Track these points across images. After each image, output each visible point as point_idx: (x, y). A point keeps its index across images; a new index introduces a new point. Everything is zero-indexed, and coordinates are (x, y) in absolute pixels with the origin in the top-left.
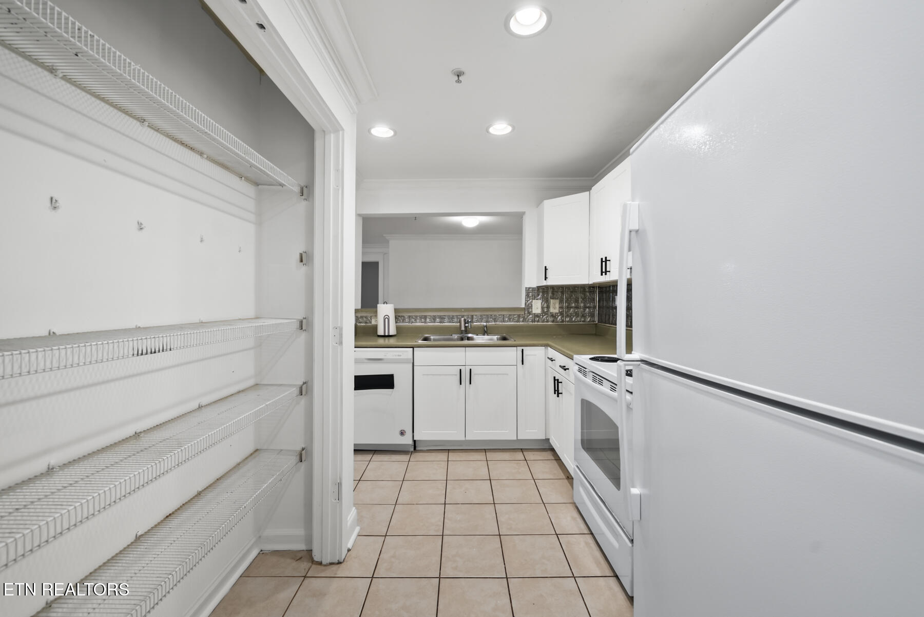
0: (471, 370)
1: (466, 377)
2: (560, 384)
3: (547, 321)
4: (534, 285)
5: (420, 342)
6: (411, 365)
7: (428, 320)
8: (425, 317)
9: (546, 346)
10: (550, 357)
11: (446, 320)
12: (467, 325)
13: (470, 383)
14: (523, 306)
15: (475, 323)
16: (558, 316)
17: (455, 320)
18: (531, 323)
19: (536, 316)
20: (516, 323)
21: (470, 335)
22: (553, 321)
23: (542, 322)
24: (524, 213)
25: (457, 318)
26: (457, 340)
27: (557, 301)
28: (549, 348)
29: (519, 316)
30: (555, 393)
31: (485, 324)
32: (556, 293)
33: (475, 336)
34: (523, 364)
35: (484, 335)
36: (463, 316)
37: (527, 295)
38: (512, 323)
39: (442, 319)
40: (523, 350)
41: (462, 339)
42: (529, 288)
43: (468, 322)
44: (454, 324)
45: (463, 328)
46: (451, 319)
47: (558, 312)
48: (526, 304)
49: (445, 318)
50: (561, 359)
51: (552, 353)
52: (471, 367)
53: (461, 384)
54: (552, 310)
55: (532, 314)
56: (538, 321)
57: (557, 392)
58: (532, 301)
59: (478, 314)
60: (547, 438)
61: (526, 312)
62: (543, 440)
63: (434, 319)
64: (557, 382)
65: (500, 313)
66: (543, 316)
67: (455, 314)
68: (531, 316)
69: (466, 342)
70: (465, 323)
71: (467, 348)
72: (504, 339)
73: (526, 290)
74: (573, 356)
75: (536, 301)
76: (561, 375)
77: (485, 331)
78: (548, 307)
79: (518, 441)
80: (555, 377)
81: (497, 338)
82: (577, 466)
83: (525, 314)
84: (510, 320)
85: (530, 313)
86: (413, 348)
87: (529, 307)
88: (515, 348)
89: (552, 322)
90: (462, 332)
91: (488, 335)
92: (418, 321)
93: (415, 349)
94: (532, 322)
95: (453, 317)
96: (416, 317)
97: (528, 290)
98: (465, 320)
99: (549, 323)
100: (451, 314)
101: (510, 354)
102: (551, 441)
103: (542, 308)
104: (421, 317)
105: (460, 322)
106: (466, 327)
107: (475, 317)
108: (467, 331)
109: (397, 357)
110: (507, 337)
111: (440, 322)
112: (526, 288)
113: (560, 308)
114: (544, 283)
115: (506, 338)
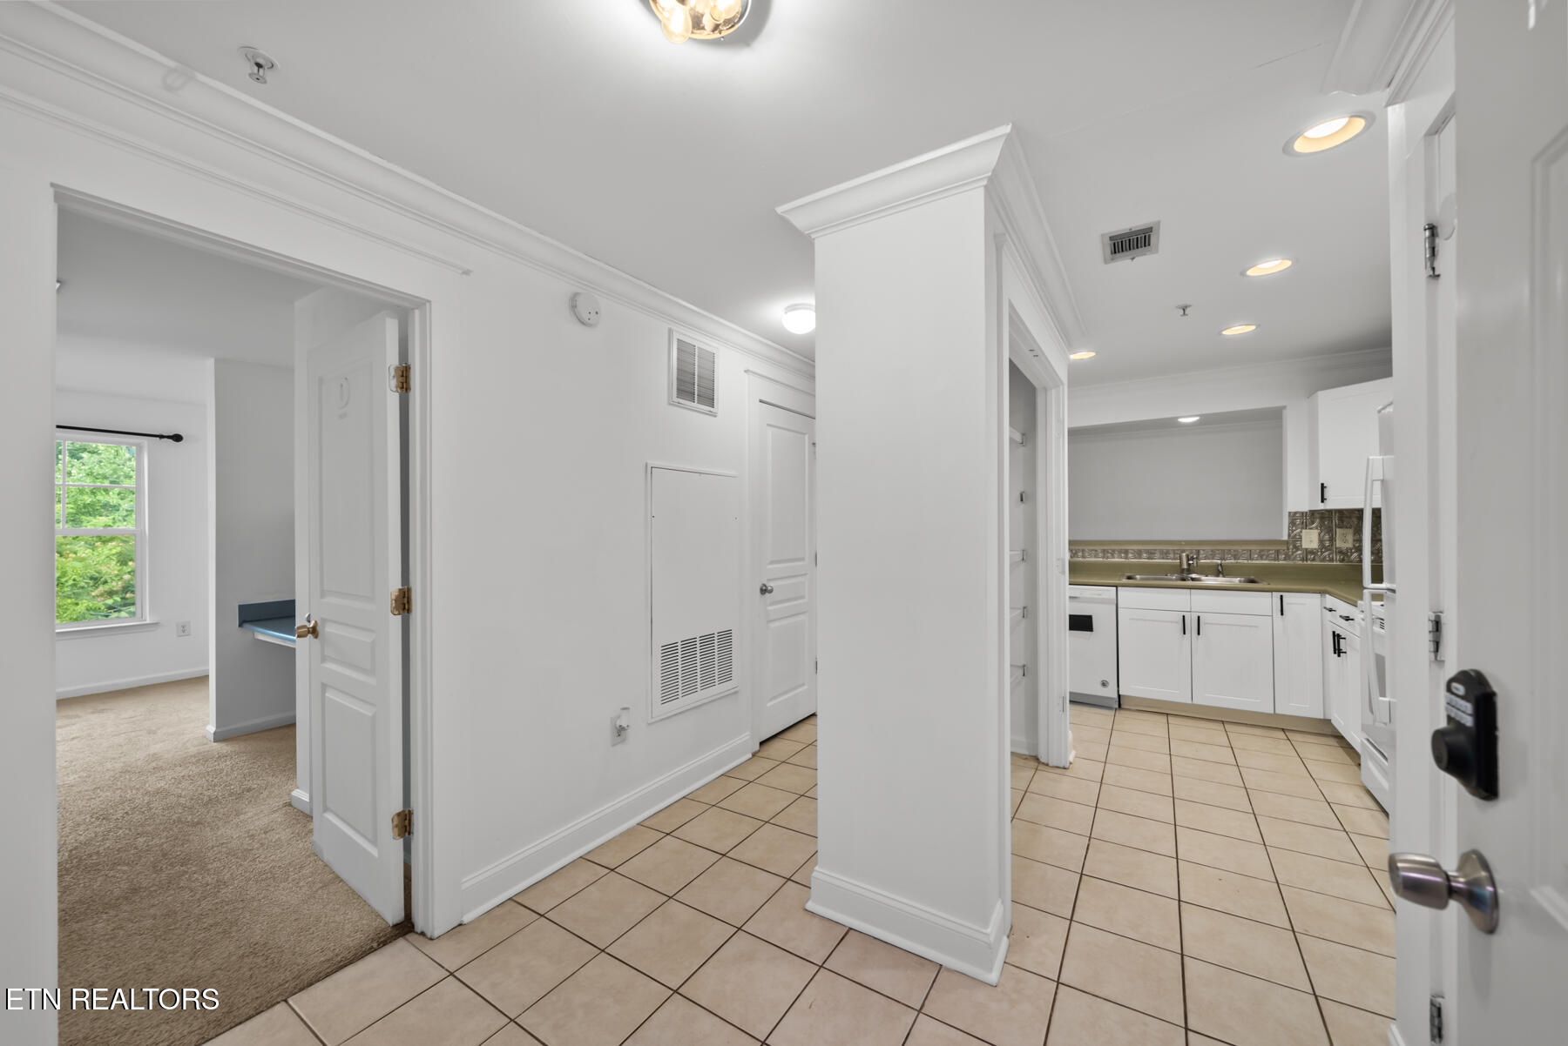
0: (1199, 617)
1: (1192, 625)
2: (1341, 640)
3: (1332, 560)
4: (1305, 507)
5: (1125, 581)
6: (1115, 607)
7: (1130, 555)
8: (1126, 552)
9: (1323, 593)
10: (1328, 607)
11: (1157, 555)
12: (1191, 562)
13: (1199, 634)
14: (1285, 538)
15: (1202, 561)
16: (1352, 553)
17: (1172, 556)
18: (1300, 562)
19: (1308, 552)
20: (1273, 562)
21: (1194, 576)
22: (1343, 560)
23: (1321, 561)
24: (1284, 407)
25: (1174, 554)
26: (1176, 580)
27: (1351, 531)
28: (1327, 596)
29: (1278, 552)
30: (1335, 653)
31: (1219, 561)
32: (1345, 519)
33: (1203, 578)
34: (1282, 614)
35: (1218, 576)
36: (1183, 551)
37: (1292, 523)
38: (1264, 562)
39: (1151, 554)
40: (1282, 596)
41: (1184, 580)
42: (1296, 513)
43: (1192, 559)
44: (1170, 561)
45: (1185, 566)
46: (1165, 554)
47: (1351, 546)
48: (1289, 535)
49: (1154, 553)
50: (1343, 608)
51: (1330, 601)
52: (1199, 614)
53: (1184, 633)
54: (1339, 544)
55: (1302, 549)
56: (1314, 560)
57: (1338, 651)
58: (1301, 532)
59: (1208, 548)
60: (1327, 718)
61: (1291, 547)
62: (1320, 719)
63: (1139, 554)
64: (1337, 638)
65: (1244, 548)
66: (1322, 553)
67: (1171, 548)
68: (1299, 552)
69: (1190, 583)
70: (1188, 560)
71: (1192, 591)
72: (1252, 581)
73: (1289, 516)
74: (1356, 602)
75: (1308, 531)
76: (1343, 628)
77: (1219, 571)
78: (1332, 540)
79: (1275, 715)
80: (1334, 632)
81: (1240, 581)
82: (1368, 740)
83: (1288, 549)
84: (1261, 557)
85: (1297, 548)
86: (1117, 587)
87: (1295, 541)
88: (1270, 593)
89: (1340, 561)
90: (1183, 571)
91: (1224, 576)
92: (1116, 556)
93: (1119, 588)
94: (1303, 560)
95: (1167, 552)
96: (1114, 551)
97: (1293, 516)
98: (1187, 556)
99: (1335, 563)
100: (1164, 548)
101: (1263, 602)
102: (1333, 722)
103: (1321, 541)
104: (1120, 552)
105: (1181, 558)
106: (1189, 565)
107: (1202, 552)
108: (1189, 571)
109: (1096, 596)
110: (1256, 579)
111: (1148, 559)
112: (1290, 513)
113: (1354, 540)
114: (1321, 506)
115: (1253, 580)
